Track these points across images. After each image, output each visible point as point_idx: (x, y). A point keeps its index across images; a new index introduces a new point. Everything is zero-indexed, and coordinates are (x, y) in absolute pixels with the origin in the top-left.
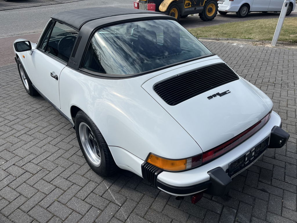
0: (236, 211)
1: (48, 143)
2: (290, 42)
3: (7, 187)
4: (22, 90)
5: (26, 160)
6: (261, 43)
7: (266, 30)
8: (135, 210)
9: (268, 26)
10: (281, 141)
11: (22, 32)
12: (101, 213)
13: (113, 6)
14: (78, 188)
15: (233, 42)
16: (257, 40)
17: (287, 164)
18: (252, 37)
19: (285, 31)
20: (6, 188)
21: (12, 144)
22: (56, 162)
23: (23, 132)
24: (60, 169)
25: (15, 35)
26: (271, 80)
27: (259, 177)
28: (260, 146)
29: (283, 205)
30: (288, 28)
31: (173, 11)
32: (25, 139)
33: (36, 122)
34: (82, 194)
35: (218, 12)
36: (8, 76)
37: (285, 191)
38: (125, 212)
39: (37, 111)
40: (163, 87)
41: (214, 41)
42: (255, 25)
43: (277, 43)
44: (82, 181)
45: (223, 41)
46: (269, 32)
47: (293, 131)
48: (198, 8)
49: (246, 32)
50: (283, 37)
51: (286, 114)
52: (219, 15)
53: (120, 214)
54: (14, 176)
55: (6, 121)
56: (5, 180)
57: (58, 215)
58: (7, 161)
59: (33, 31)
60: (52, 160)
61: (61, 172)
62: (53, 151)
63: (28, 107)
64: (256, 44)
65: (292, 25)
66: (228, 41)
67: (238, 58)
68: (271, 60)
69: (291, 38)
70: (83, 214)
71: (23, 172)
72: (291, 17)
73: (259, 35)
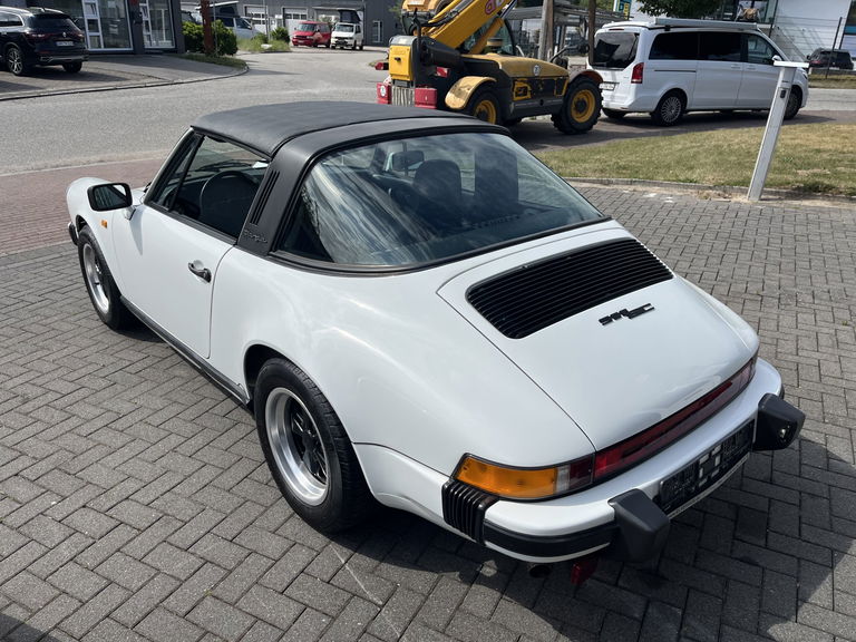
0: (680, 613)
1: (172, 450)
2: (799, 188)
3: (71, 563)
4: (84, 314)
5: (115, 494)
6: (721, 192)
7: (733, 158)
8: (420, 615)
9: (736, 147)
10: (783, 431)
11: (69, 161)
12: (331, 624)
13: (316, 91)
14: (265, 562)
15: (648, 188)
16: (708, 184)
17: (805, 496)
18: (695, 176)
19: (782, 161)
20: (68, 567)
21: (72, 455)
22: (200, 498)
23: (99, 423)
24: (210, 517)
25: (46, 167)
26: (753, 288)
27: (735, 529)
28: (734, 443)
29: (800, 596)
30: (790, 152)
31: (483, 108)
32: (107, 442)
33: (132, 396)
34: (277, 578)
35: (602, 112)
36: (41, 278)
37: (803, 562)
38: (394, 621)
39: (132, 369)
40: (490, 295)
41: (595, 185)
42: (702, 145)
43: (763, 192)
44: (274, 545)
45: (620, 187)
46: (739, 164)
47: (816, 415)
48: (548, 102)
49: (678, 162)
50: (779, 176)
51: (795, 373)
52: (604, 120)
53: (380, 626)
54: (87, 537)
55: (51, 396)
56: (63, 546)
57: (217, 632)
58: (64, 498)
59: (98, 159)
60: (187, 492)
61: (214, 524)
62: (188, 470)
63: (108, 360)
64: (708, 194)
65: (801, 145)
66: (632, 188)
67: (662, 232)
68: (750, 235)
69: (799, 179)
70: (285, 627)
71: (113, 526)
72: (797, 125)
73: (715, 171)
